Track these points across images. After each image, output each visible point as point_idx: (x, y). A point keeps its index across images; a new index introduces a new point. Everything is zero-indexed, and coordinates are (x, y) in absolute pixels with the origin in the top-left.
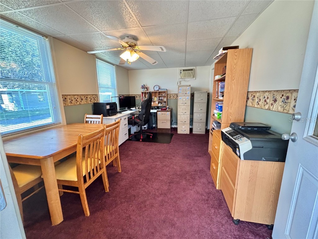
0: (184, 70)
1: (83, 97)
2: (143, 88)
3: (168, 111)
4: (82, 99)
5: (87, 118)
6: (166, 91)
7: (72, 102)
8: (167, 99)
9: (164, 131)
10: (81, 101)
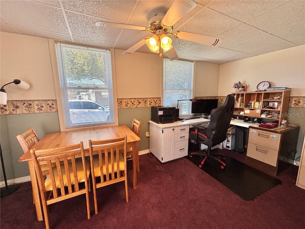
1: (141, 101)
2: (235, 88)
4: (140, 103)
5: (135, 123)
7: (128, 105)
10: (138, 105)
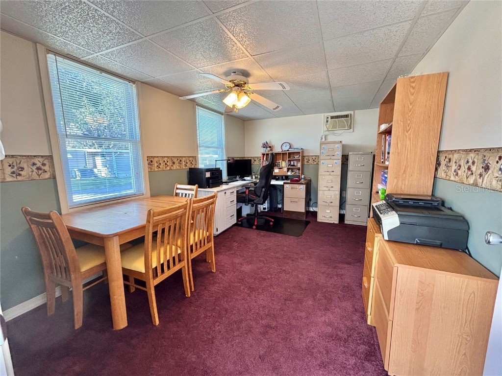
0: (332, 118)
1: (175, 160)
2: (264, 147)
3: (303, 184)
4: (174, 163)
5: (177, 189)
6: (300, 151)
7: (160, 166)
8: (303, 165)
9: (294, 217)
10: (172, 166)
